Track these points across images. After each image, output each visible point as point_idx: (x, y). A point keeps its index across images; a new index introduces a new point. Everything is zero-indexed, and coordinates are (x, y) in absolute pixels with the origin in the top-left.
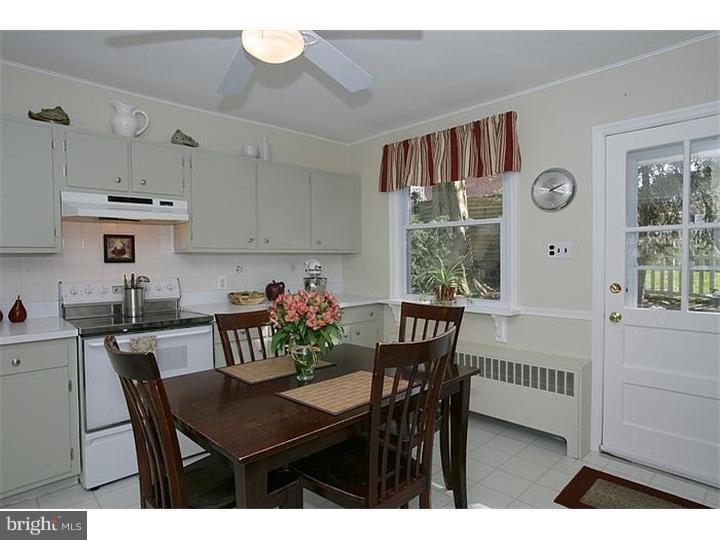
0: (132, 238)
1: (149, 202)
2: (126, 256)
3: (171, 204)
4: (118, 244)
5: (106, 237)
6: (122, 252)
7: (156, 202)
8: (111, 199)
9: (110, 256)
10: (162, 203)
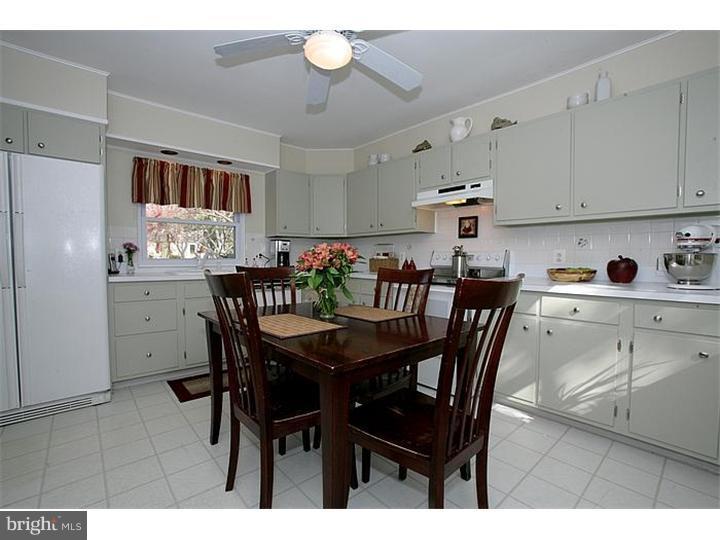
0: (476, 218)
1: (463, 187)
2: (472, 233)
3: (479, 185)
4: (467, 224)
5: (461, 219)
6: (469, 229)
7: (468, 186)
8: (441, 191)
9: (462, 233)
10: (472, 187)
